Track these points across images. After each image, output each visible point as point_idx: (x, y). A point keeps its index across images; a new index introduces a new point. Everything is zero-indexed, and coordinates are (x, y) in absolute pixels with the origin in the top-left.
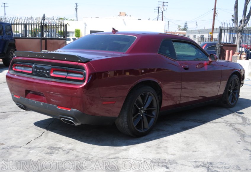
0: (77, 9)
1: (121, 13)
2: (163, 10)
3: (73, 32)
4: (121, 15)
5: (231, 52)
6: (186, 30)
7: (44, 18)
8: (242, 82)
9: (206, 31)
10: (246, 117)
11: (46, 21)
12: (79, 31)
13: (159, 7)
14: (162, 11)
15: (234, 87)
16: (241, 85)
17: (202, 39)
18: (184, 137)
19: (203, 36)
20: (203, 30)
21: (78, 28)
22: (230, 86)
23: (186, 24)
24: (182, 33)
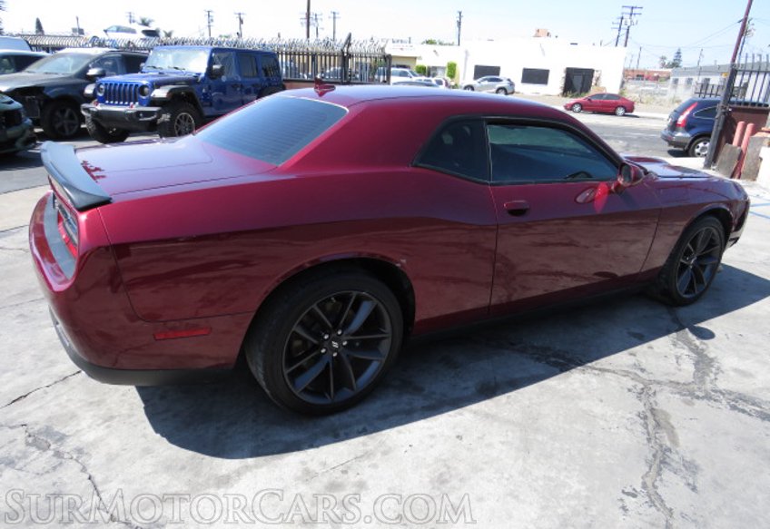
0: (459, 23)
1: (538, 31)
2: (629, 24)
3: (443, 68)
4: (540, 34)
5: (750, 126)
6: (677, 66)
7: (348, 43)
8: (733, 236)
9: (717, 70)
10: (711, 355)
11: (353, 49)
12: (455, 65)
13: (622, 18)
14: (626, 27)
15: (705, 250)
16: (729, 243)
17: (704, 87)
18: (458, 437)
19: (709, 80)
20: (711, 67)
21: (454, 61)
22: (688, 249)
23: (679, 53)
24: (665, 73)
